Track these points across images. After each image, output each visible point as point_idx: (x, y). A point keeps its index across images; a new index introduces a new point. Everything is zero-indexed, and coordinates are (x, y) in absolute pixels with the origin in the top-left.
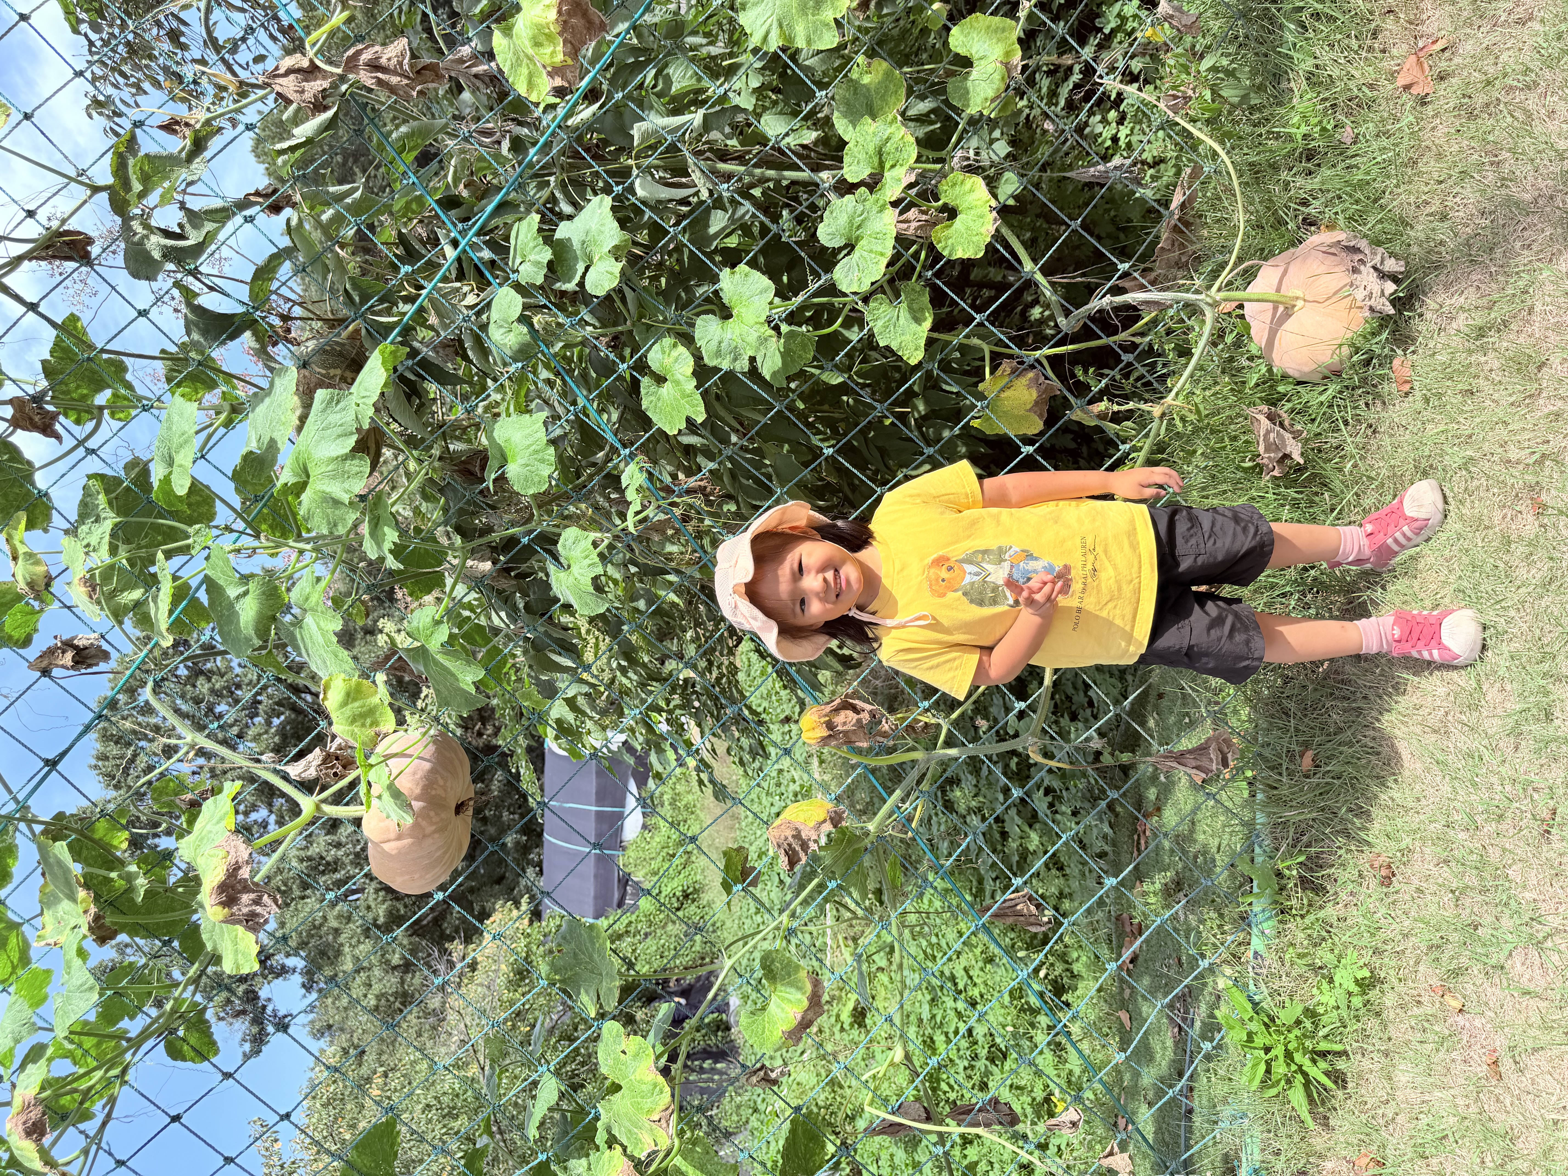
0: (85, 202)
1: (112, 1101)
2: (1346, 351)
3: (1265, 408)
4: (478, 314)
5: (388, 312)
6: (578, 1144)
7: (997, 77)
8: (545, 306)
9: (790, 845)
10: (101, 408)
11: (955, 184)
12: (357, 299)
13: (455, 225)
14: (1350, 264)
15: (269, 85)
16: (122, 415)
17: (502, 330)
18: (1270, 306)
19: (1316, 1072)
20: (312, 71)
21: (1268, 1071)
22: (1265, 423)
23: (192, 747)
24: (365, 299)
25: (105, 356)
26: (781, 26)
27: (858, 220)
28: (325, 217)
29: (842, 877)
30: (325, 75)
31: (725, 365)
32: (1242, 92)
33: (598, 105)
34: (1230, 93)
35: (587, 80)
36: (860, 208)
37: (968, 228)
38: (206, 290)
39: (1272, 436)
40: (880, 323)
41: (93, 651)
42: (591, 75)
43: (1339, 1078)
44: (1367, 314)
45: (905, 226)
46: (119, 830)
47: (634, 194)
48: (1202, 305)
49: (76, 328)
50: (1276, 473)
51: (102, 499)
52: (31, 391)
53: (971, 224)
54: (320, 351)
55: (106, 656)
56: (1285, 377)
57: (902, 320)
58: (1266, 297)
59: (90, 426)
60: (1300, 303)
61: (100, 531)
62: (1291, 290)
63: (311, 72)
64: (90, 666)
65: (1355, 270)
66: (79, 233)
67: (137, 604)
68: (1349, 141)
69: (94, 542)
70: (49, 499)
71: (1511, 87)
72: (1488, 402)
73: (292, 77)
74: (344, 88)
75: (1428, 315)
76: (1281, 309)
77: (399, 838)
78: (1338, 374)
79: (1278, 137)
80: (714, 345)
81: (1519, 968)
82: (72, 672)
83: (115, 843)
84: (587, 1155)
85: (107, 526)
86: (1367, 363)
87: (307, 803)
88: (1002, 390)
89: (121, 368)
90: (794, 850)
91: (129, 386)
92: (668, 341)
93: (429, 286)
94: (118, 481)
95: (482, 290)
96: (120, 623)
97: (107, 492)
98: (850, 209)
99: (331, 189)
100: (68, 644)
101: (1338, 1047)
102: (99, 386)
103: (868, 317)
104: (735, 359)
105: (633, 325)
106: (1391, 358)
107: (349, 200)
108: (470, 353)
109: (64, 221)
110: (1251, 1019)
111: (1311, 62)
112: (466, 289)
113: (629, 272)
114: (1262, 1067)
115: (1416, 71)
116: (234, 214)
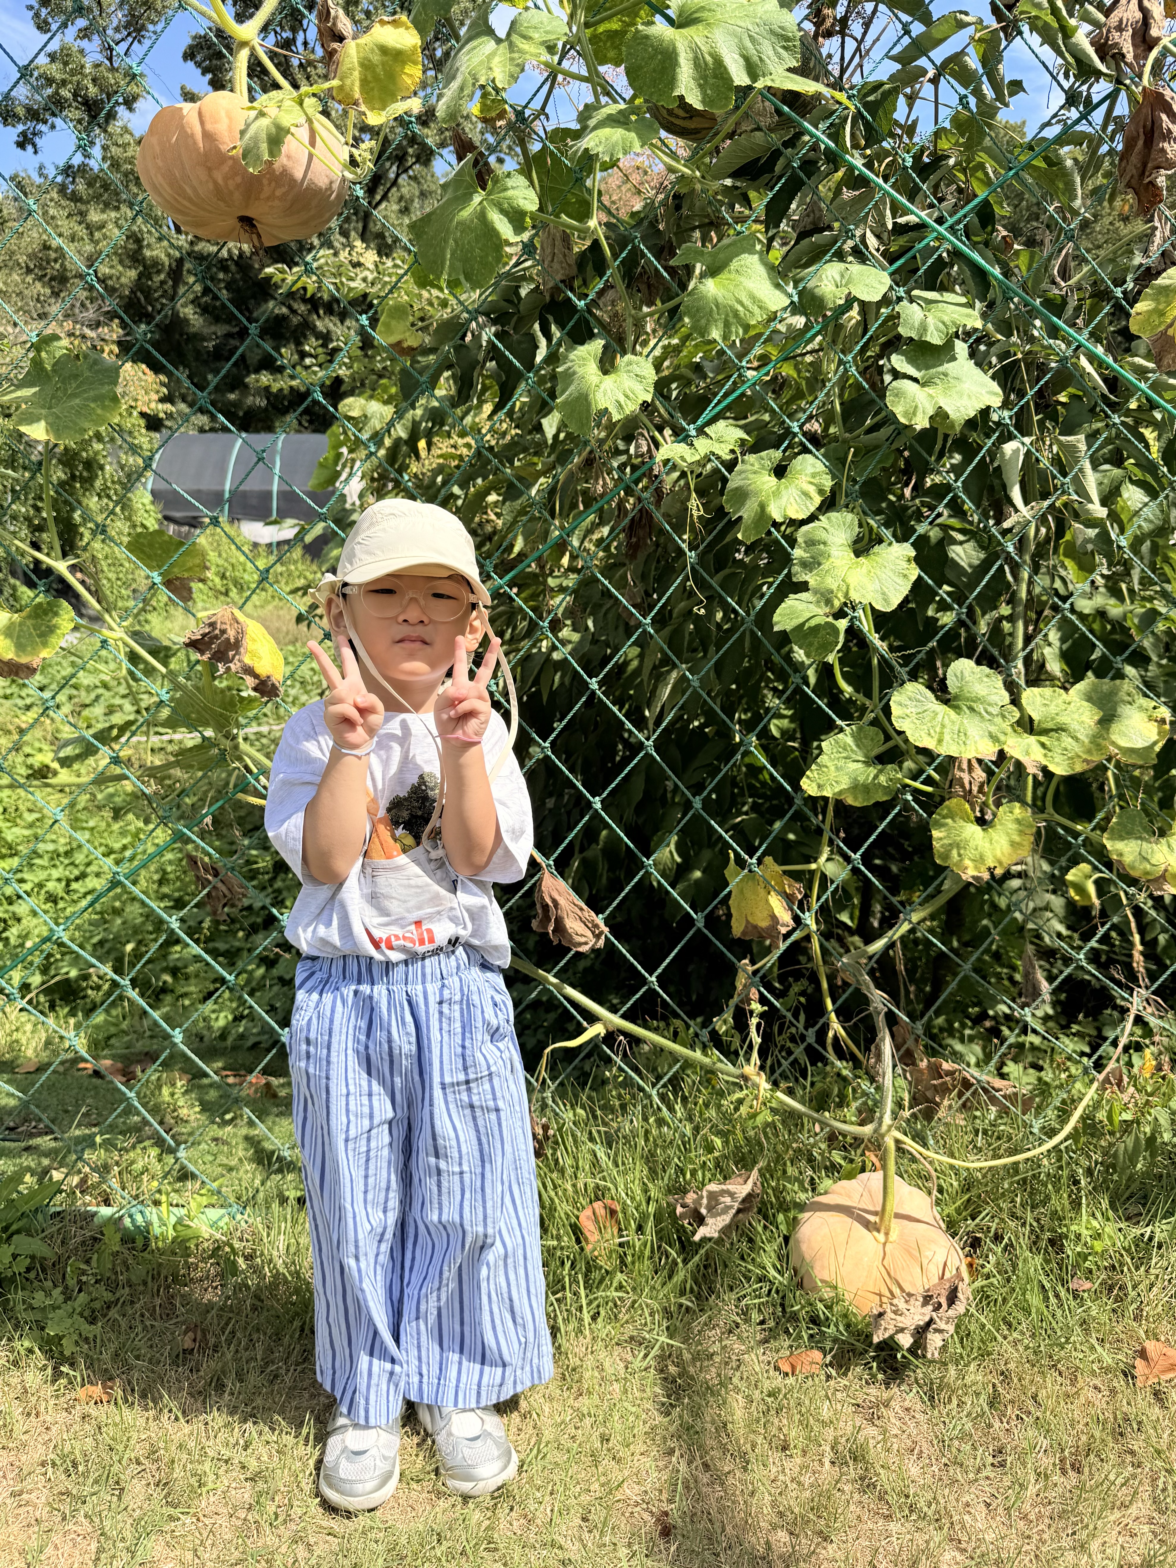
2: (828, 1295)
4: (855, 251)
11: (1019, 820)
13: (960, 221)
14: (934, 1292)
17: (838, 278)
18: (879, 1205)
22: (742, 1191)
27: (979, 708)
28: (971, 60)
31: (799, 552)
36: (995, 711)
37: (966, 839)
40: (849, 739)
44: (874, 1311)
48: (877, 1121)
53: (972, 843)
58: (890, 1197)
60: (881, 1237)
62: (896, 1227)
63: (1144, 41)
65: (927, 1300)
75: (874, 1392)
76: (875, 1219)
77: (206, 136)
78: (800, 1285)
86: (814, 1320)
87: (250, 31)
92: (827, 481)
98: (992, 698)
103: (856, 725)
104: (805, 565)
106: (821, 1349)
113: (915, 434)
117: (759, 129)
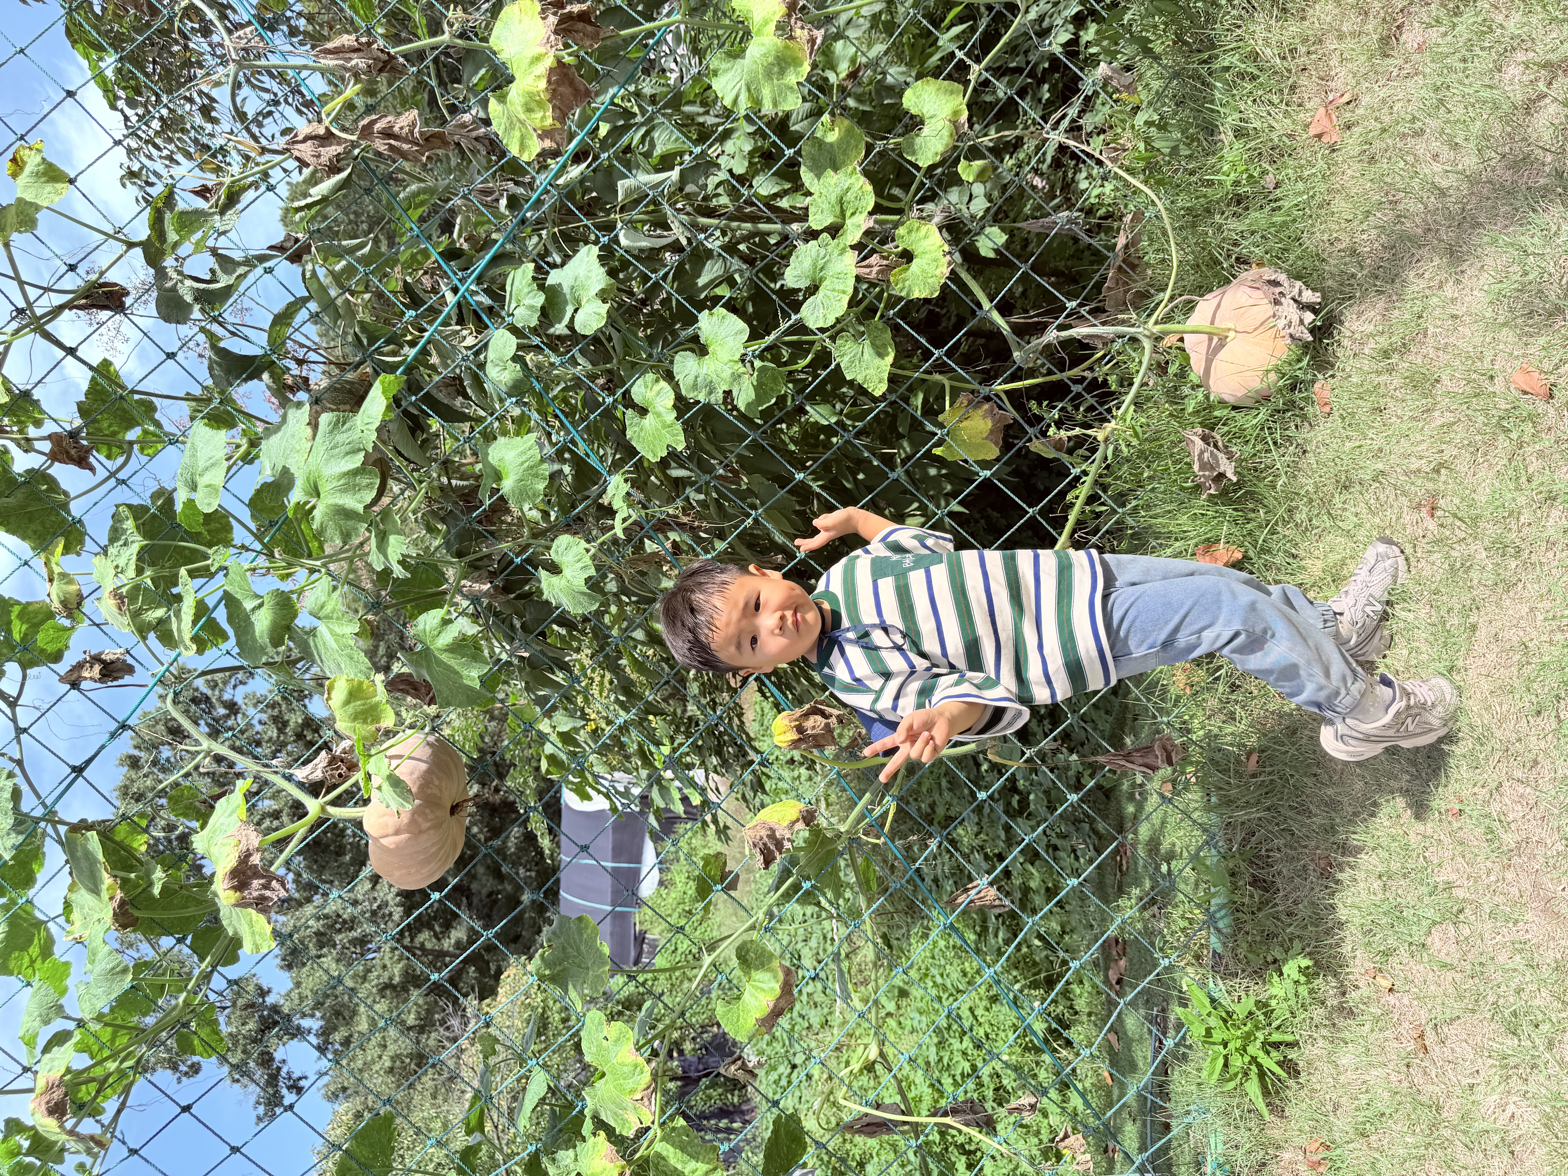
0: (121, 256)
1: (127, 1091)
2: (1273, 377)
3: (1199, 430)
4: (477, 354)
5: (394, 354)
6: (566, 1137)
7: (946, 133)
8: (537, 346)
9: (765, 844)
10: (131, 443)
11: (910, 232)
12: (365, 341)
13: (455, 274)
14: (1272, 297)
15: (288, 150)
16: (150, 451)
17: (498, 369)
18: (1206, 337)
19: (1269, 1063)
20: (327, 138)
21: (1226, 1065)
22: (1199, 443)
23: (208, 753)
24: (372, 340)
25: (136, 397)
26: (749, 90)
28: (338, 268)
29: (817, 877)
30: (339, 141)
31: (702, 397)
32: (1173, 144)
33: (585, 165)
34: (1162, 145)
35: (575, 142)
36: (822, 251)
37: (923, 271)
38: (228, 335)
39: (1206, 455)
40: (846, 359)
41: (119, 665)
42: (578, 138)
43: (1291, 1067)
44: (1289, 341)
45: (868, 270)
46: (139, 833)
47: (619, 244)
48: (1140, 337)
49: (108, 371)
50: (1212, 491)
51: (129, 524)
52: (68, 428)
53: (926, 267)
54: (330, 388)
55: (130, 670)
56: (1222, 403)
57: (866, 356)
58: (1200, 329)
59: (121, 460)
60: (1232, 334)
61: (128, 553)
62: (1222, 323)
64: (116, 679)
65: (1277, 302)
66: (116, 285)
67: (161, 621)
68: (1272, 186)
69: (122, 564)
70: (83, 525)
71: (1404, 135)
72: (1394, 419)
73: (309, 143)
74: (356, 151)
75: (1346, 342)
76: (1215, 339)
77: (397, 833)
78: (1267, 399)
79: (1210, 184)
80: (690, 380)
81: (1438, 944)
82: (99, 685)
83: (135, 845)
84: (575, 1147)
85: (135, 548)
86: (1293, 388)
87: (313, 806)
88: (961, 420)
89: (151, 408)
90: (768, 849)
91: (158, 425)
92: (650, 377)
93: (431, 329)
94: (144, 509)
95: (479, 333)
96: (144, 638)
97: (136, 519)
98: (814, 254)
99: (344, 243)
100: (96, 659)
101: (1289, 1038)
102: (131, 423)
103: (835, 353)
105: (619, 363)
106: (1313, 382)
107: (359, 253)
108: (469, 391)
109: (102, 274)
110: (1209, 1015)
111: (1237, 116)
112: (465, 332)
113: (614, 314)
114: (1221, 1061)
115: (1325, 121)
116: (255, 266)
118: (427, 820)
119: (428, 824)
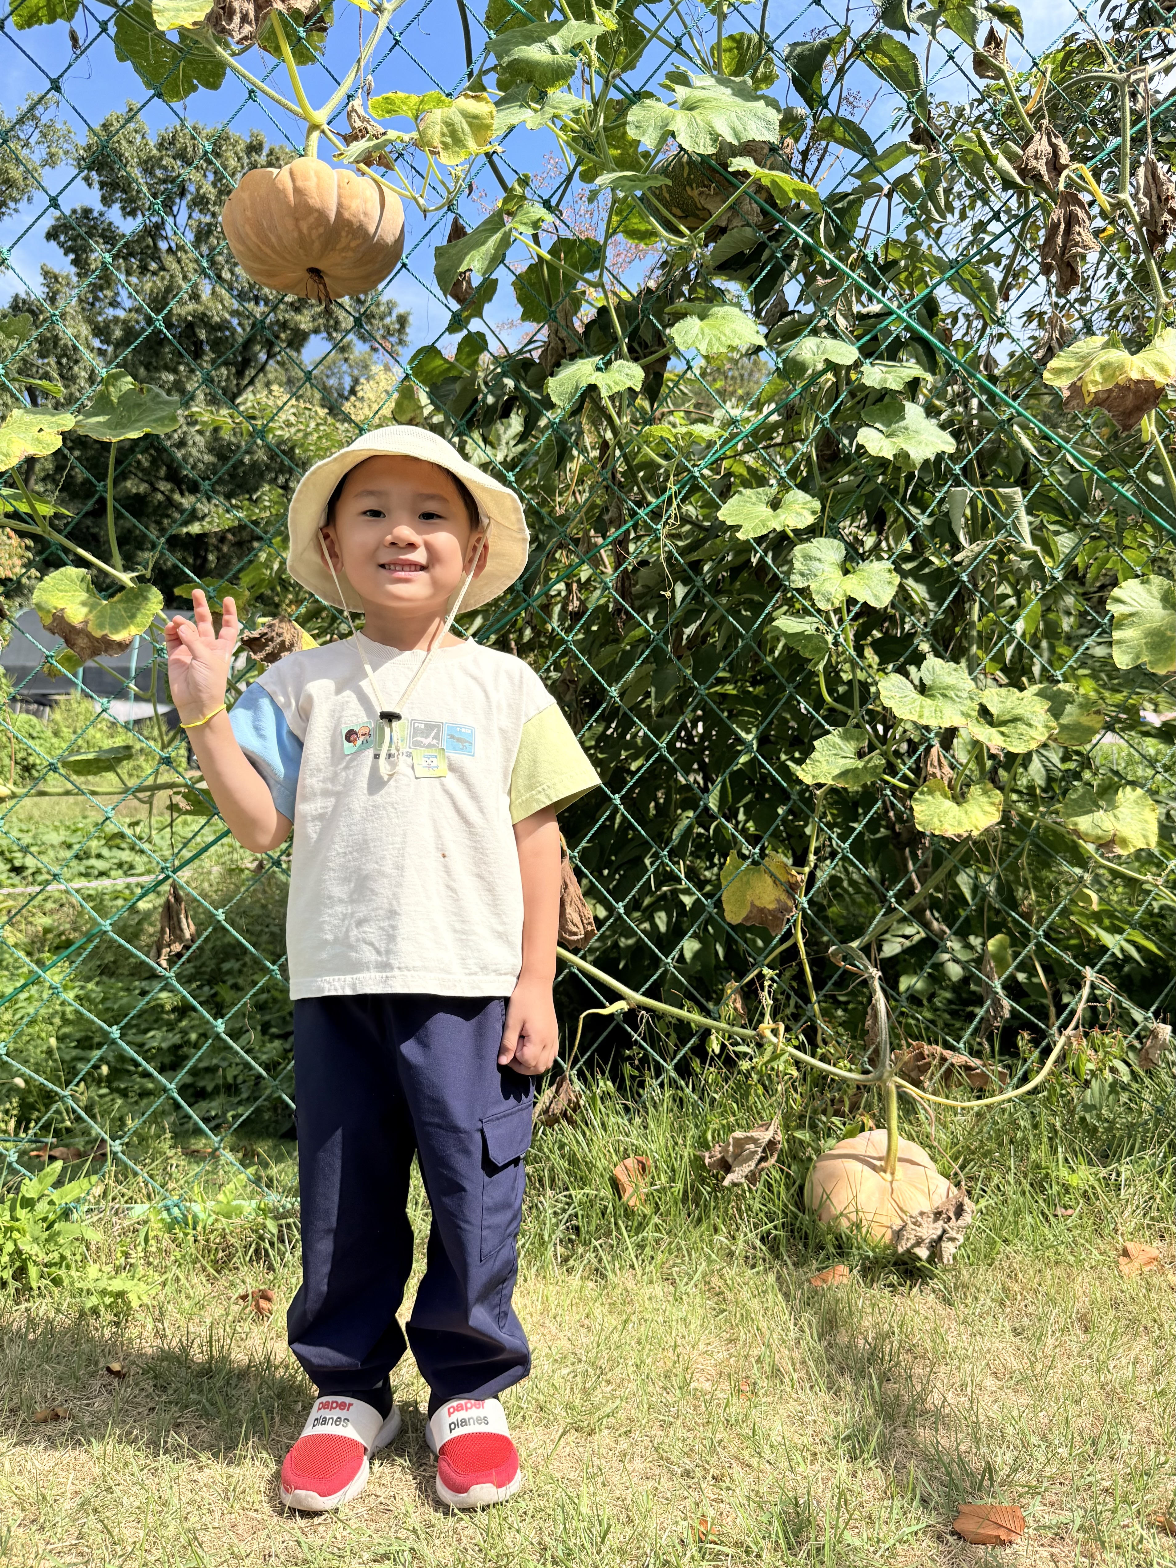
4: (828, 328)
7: (1099, 833)
8: (838, 396)
12: (839, 206)
13: (913, 307)
14: (942, 1211)
15: (1039, 130)
17: (815, 348)
18: (884, 1154)
22: (765, 1138)
24: (839, 213)
27: (951, 694)
28: (915, 181)
30: (1054, 180)
31: (797, 566)
33: (1035, 452)
37: (946, 813)
38: (840, 63)
39: (752, 1147)
40: (837, 741)
45: (935, 763)
47: (952, 487)
48: (880, 1069)
53: (951, 815)
56: (808, 1170)
57: (840, 762)
60: (888, 1178)
62: (901, 1171)
63: (1055, 168)
65: (938, 1214)
73: (1050, 149)
76: (882, 1163)
77: (297, 191)
80: (815, 553)
88: (772, 875)
92: (816, 510)
95: (851, 332)
103: (842, 728)
104: (802, 575)
106: (849, 1265)
108: (789, 318)
117: (748, 225)
118: (310, 229)
119: (305, 231)
